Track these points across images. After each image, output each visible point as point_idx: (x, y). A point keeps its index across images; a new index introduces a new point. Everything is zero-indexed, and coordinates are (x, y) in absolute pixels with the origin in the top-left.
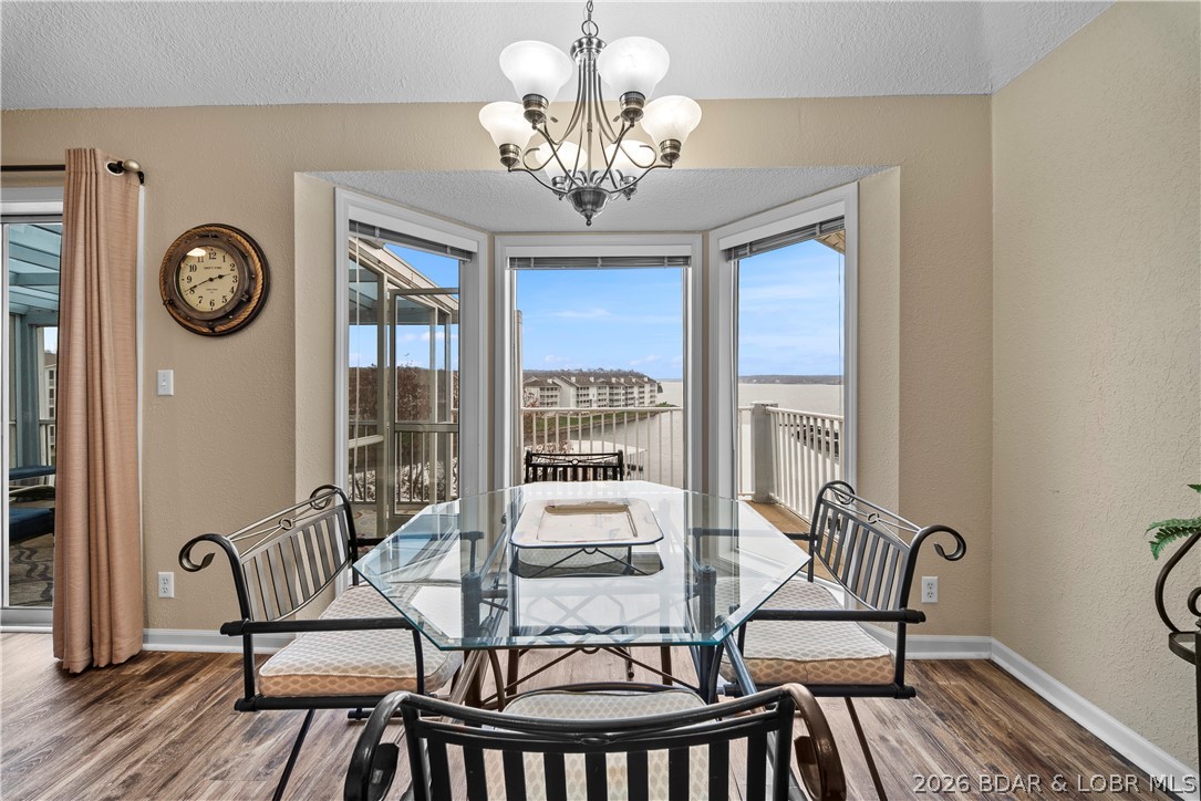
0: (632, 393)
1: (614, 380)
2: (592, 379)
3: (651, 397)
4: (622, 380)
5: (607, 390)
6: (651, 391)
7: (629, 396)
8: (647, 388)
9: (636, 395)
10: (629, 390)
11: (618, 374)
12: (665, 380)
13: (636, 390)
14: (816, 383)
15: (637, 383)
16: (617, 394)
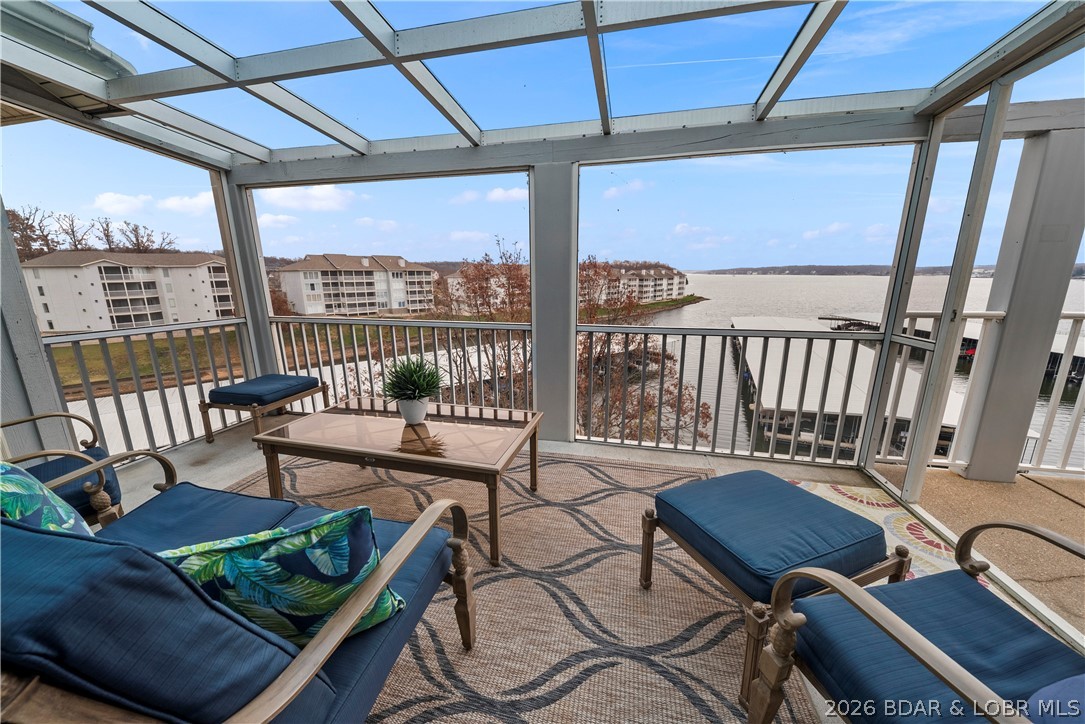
0: (661, 285)
1: (644, 272)
2: (623, 271)
3: (680, 289)
4: (652, 272)
5: (637, 282)
6: (680, 283)
7: (658, 288)
8: (676, 280)
9: (665, 287)
10: (658, 282)
11: (647, 266)
12: (689, 272)
13: (665, 282)
14: (859, 273)
15: (666, 274)
16: (646, 286)
